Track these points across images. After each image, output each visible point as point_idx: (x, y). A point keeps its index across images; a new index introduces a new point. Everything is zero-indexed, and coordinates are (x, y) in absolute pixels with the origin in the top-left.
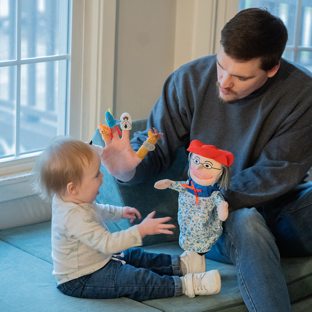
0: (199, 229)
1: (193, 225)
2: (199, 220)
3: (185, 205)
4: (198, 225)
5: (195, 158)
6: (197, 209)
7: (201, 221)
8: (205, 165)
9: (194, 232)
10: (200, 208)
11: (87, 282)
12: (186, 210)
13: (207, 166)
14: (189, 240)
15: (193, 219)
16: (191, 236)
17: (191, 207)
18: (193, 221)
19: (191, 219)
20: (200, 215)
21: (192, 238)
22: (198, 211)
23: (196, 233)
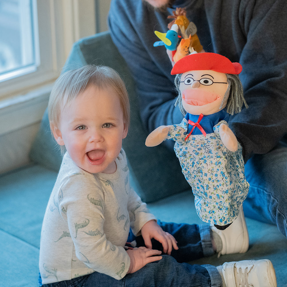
0: (218, 184)
1: (208, 180)
2: (215, 170)
3: (188, 155)
4: (214, 178)
5: (186, 78)
6: (206, 155)
7: (218, 170)
8: (202, 81)
9: (212, 190)
10: (210, 152)
11: (84, 284)
12: (192, 161)
13: (206, 82)
14: (207, 205)
15: (205, 171)
16: (208, 198)
17: (198, 154)
18: (206, 175)
19: (202, 172)
20: (214, 161)
21: (211, 201)
22: (209, 156)
23: (215, 192)
